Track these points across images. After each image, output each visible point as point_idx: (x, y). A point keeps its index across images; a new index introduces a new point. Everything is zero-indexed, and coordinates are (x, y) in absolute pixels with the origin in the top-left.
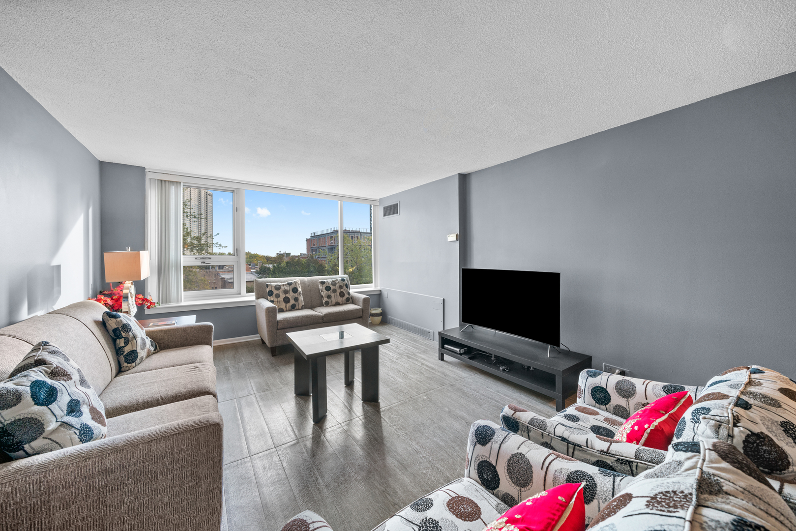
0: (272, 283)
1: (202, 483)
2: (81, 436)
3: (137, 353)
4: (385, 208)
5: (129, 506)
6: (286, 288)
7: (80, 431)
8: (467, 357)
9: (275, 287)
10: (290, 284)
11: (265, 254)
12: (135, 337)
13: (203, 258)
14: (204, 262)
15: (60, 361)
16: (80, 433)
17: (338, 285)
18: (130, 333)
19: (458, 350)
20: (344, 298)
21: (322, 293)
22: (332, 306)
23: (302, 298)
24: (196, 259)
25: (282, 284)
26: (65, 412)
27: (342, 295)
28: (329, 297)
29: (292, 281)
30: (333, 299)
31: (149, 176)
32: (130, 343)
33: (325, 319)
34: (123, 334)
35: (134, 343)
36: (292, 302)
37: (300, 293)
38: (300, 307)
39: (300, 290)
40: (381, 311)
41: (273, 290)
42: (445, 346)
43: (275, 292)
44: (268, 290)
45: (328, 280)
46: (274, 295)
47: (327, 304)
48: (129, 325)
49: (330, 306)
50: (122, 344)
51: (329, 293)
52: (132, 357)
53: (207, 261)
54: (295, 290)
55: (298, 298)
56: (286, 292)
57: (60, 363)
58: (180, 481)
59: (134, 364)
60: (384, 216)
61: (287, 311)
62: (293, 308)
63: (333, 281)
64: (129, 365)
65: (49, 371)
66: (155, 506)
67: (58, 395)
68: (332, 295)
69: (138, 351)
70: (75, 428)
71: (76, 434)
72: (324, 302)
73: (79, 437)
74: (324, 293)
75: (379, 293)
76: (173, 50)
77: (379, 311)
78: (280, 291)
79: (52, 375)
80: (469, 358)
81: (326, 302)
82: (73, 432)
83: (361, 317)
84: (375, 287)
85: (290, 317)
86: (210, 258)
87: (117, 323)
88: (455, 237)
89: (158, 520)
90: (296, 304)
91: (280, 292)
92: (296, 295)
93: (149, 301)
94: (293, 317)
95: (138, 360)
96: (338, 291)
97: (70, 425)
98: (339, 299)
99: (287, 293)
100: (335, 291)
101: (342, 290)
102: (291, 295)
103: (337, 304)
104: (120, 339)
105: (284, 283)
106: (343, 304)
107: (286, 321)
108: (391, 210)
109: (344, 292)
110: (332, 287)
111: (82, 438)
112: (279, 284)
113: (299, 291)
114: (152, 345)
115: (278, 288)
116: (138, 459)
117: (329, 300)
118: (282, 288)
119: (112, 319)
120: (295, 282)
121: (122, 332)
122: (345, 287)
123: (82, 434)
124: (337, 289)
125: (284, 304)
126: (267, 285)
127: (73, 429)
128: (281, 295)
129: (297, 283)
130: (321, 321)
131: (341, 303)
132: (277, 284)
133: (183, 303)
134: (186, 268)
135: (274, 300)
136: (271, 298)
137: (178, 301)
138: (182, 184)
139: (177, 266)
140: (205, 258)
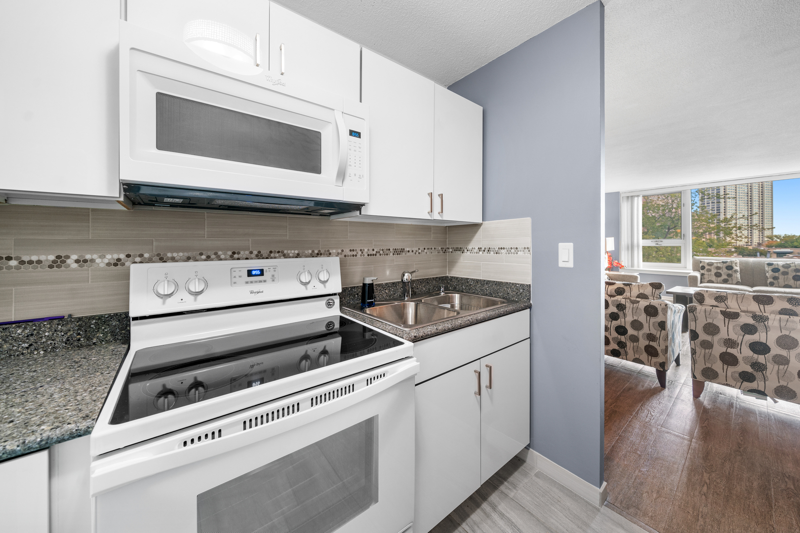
0: (706, 261)
6: (719, 265)
9: (708, 263)
10: (724, 263)
13: (656, 241)
14: (657, 244)
17: (792, 268)
20: (798, 282)
21: (767, 274)
22: (779, 286)
23: (739, 275)
24: (652, 241)
25: (715, 261)
27: (796, 278)
28: (775, 278)
30: (781, 282)
31: (622, 195)
36: (725, 277)
37: (736, 271)
38: (735, 282)
39: (737, 268)
43: (707, 267)
44: (701, 265)
45: (779, 263)
46: (705, 270)
47: (772, 284)
49: (776, 286)
51: (776, 274)
53: (659, 243)
54: (730, 268)
55: (732, 274)
56: (718, 268)
61: (718, 282)
62: (726, 282)
63: (785, 264)
68: (780, 277)
72: (768, 282)
74: (769, 274)
81: (771, 282)
86: (662, 241)
90: (730, 279)
91: (712, 268)
92: (730, 272)
99: (720, 270)
100: (785, 274)
102: (724, 272)
103: (787, 286)
105: (718, 262)
112: (713, 261)
113: (734, 269)
115: (710, 264)
117: (775, 282)
118: (715, 265)
120: (731, 262)
124: (789, 272)
125: (715, 277)
126: (701, 261)
128: (713, 270)
129: (734, 262)
132: (710, 261)
133: (642, 268)
134: (644, 248)
135: (705, 273)
136: (702, 272)
137: (638, 267)
138: (641, 196)
139: (638, 246)
140: (658, 241)
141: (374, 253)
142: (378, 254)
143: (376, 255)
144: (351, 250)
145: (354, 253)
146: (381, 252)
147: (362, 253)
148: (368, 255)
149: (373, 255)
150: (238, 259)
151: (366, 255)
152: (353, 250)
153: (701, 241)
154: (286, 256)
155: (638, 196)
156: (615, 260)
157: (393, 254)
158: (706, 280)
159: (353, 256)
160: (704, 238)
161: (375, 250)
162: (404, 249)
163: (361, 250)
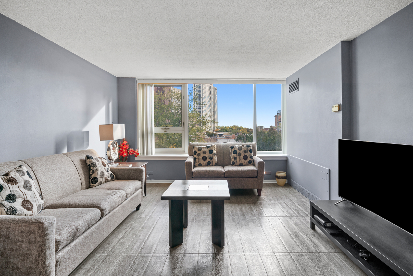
0: (197, 146)
1: (32, 254)
2: (8, 212)
3: (97, 179)
4: (290, 86)
5: (1, 252)
6: (205, 150)
7: (8, 209)
8: (330, 232)
9: (198, 148)
10: (208, 147)
11: (247, 127)
12: (97, 170)
13: (165, 129)
14: (166, 131)
15: (16, 175)
16: (7, 210)
17: (243, 150)
18: (95, 168)
19: (323, 222)
20: (247, 161)
21: (231, 155)
22: (237, 165)
23: (216, 158)
24: (162, 129)
25: (202, 146)
26: (4, 199)
27: (245, 158)
28: (235, 158)
29: (210, 145)
30: (238, 161)
31: (138, 82)
32: (94, 173)
33: (226, 175)
34: (92, 168)
35: (96, 174)
36: (208, 160)
37: (214, 154)
38: (214, 164)
39: (215, 152)
40: (286, 175)
41: (197, 151)
42: (315, 216)
43: (198, 152)
44: (194, 150)
45: (237, 146)
46: (197, 154)
47: (233, 164)
48: (95, 163)
49: (236, 166)
50: (91, 173)
51: (236, 155)
52: (95, 181)
54: (211, 152)
55: (212, 157)
56: (204, 152)
57: (15, 176)
58: (22, 248)
59: (95, 185)
60: (289, 92)
61: (204, 166)
62: (209, 164)
63: (240, 147)
64: (93, 185)
65: (6, 178)
66: (12, 257)
67: (3, 190)
68: (238, 157)
69: (98, 178)
70: (5, 207)
71: (5, 210)
72: (231, 162)
73: (6, 212)
75: (285, 159)
76: (82, 10)
77: (283, 174)
78: (201, 151)
79: (7, 181)
80: (331, 234)
81: (233, 162)
82: (3, 209)
83: (256, 177)
84: (284, 153)
85: (201, 170)
86: (169, 129)
87: (90, 162)
88: (337, 108)
89: (14, 265)
90: (211, 161)
91: (201, 153)
92: (211, 155)
93: (136, 152)
94: (203, 171)
95: (98, 183)
96: (243, 154)
97: (3, 205)
98: (243, 161)
99: (205, 154)
100: (240, 154)
101: (246, 154)
102: (208, 155)
103: (241, 165)
104: (91, 170)
105: (204, 146)
106: (245, 165)
107: (198, 172)
108: (294, 87)
109: (248, 156)
110: (238, 151)
111: (8, 213)
112: (201, 146)
113: (213, 153)
114: (110, 176)
115: (200, 149)
116: (4, 229)
117: (235, 161)
118: (203, 149)
119: (88, 159)
120: (212, 146)
121: (91, 167)
122: (249, 152)
123: (9, 211)
124: (242, 153)
125: (202, 160)
126: (194, 147)
127: (4, 207)
128: (201, 154)
129: (213, 146)
130: (223, 176)
131: (244, 164)
132: (199, 146)
133: (154, 155)
134: (156, 135)
135: (197, 158)
136: (195, 156)
137: (152, 153)
138: (153, 85)
139: (151, 133)
140: (166, 129)
153: (194, 129)
155: (151, 85)
156: (132, 148)
158: (197, 164)
160: (195, 127)
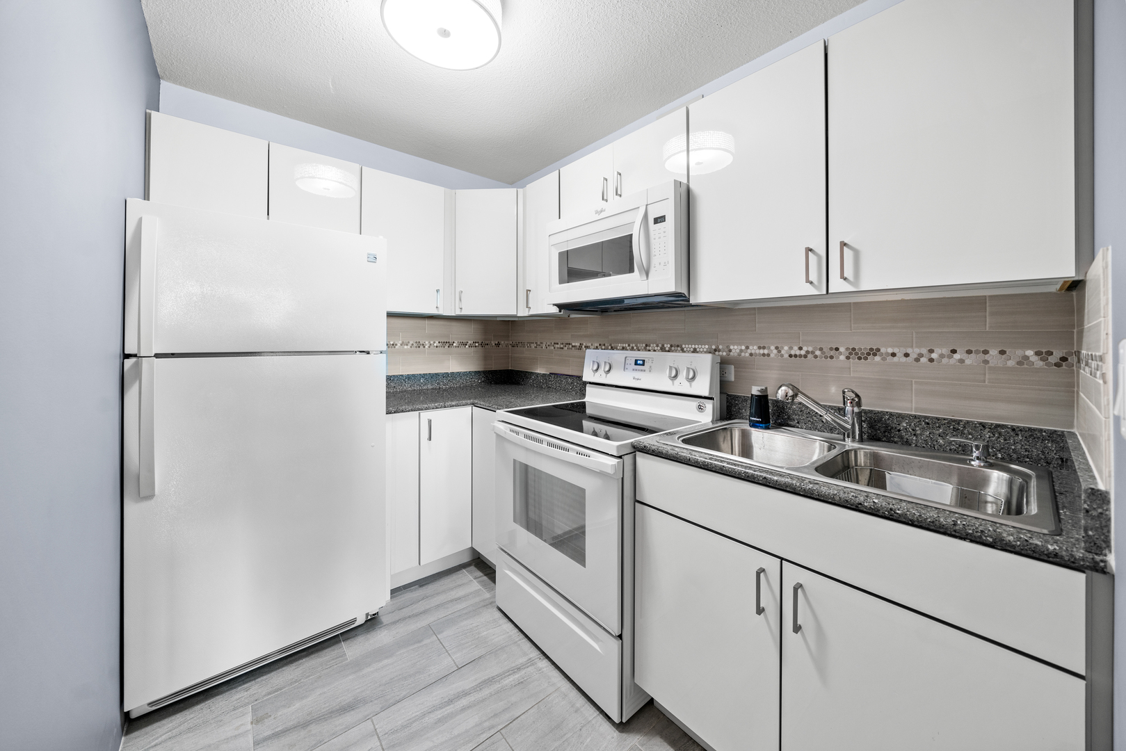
141: (803, 352)
142: (810, 356)
143: (805, 356)
144: (760, 348)
145: (766, 352)
146: (818, 353)
147: (779, 352)
148: (790, 356)
149: (800, 356)
150: (649, 351)
151: (786, 356)
152: (764, 348)
154: (683, 350)
157: (848, 358)
159: (764, 355)
161: (805, 349)
162: (878, 350)
163: (777, 348)
